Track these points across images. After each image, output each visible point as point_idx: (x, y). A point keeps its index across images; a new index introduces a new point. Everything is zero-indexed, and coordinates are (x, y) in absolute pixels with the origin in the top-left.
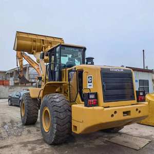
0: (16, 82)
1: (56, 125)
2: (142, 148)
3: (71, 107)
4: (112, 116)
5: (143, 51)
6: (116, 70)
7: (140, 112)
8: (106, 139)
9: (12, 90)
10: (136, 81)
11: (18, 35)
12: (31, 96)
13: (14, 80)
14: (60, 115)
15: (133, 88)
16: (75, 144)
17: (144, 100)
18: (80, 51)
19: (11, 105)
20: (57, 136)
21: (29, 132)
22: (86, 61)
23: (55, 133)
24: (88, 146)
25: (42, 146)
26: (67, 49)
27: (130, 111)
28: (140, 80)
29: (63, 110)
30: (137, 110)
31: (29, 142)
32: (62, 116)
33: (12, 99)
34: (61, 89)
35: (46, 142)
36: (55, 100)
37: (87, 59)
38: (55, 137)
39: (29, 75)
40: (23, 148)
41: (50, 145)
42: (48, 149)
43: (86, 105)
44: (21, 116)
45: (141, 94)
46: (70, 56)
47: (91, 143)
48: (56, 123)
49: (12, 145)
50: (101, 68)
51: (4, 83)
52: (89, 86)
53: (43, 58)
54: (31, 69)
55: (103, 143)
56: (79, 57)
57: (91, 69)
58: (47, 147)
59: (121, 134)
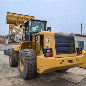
0: (9, 42)
1: (27, 68)
2: (79, 82)
3: (36, 57)
4: (61, 63)
5: (82, 24)
6: (64, 35)
7: (78, 61)
8: (58, 76)
9: (7, 46)
10: (77, 42)
11: (8, 14)
12: (15, 50)
13: (9, 41)
14: (29, 62)
15: (74, 46)
16: (39, 79)
17: (81, 54)
18: (43, 23)
19: (6, 55)
20: (28, 74)
21: (13, 71)
22: (46, 30)
23: (26, 72)
24: (47, 80)
25: (19, 80)
26: (35, 22)
27: (72, 60)
28: (79, 42)
29: (32, 59)
30: (77, 59)
31: (12, 77)
32: (31, 63)
33: (6, 51)
34: (31, 46)
35: (22, 78)
36: (27, 53)
37: (47, 28)
38: (27, 75)
39: (16, 38)
40: (7, 81)
41: (24, 79)
42: (22, 82)
43: (45, 56)
44: (10, 61)
45: (80, 50)
46: (38, 27)
47: (48, 78)
48: (27, 67)
49: (1, 79)
50: (55, 34)
51: (2, 42)
52: (48, 44)
53: (22, 27)
54: (18, 35)
55: (55, 79)
56: (43, 27)
57: (49, 34)
58: (22, 81)
59: (67, 73)
